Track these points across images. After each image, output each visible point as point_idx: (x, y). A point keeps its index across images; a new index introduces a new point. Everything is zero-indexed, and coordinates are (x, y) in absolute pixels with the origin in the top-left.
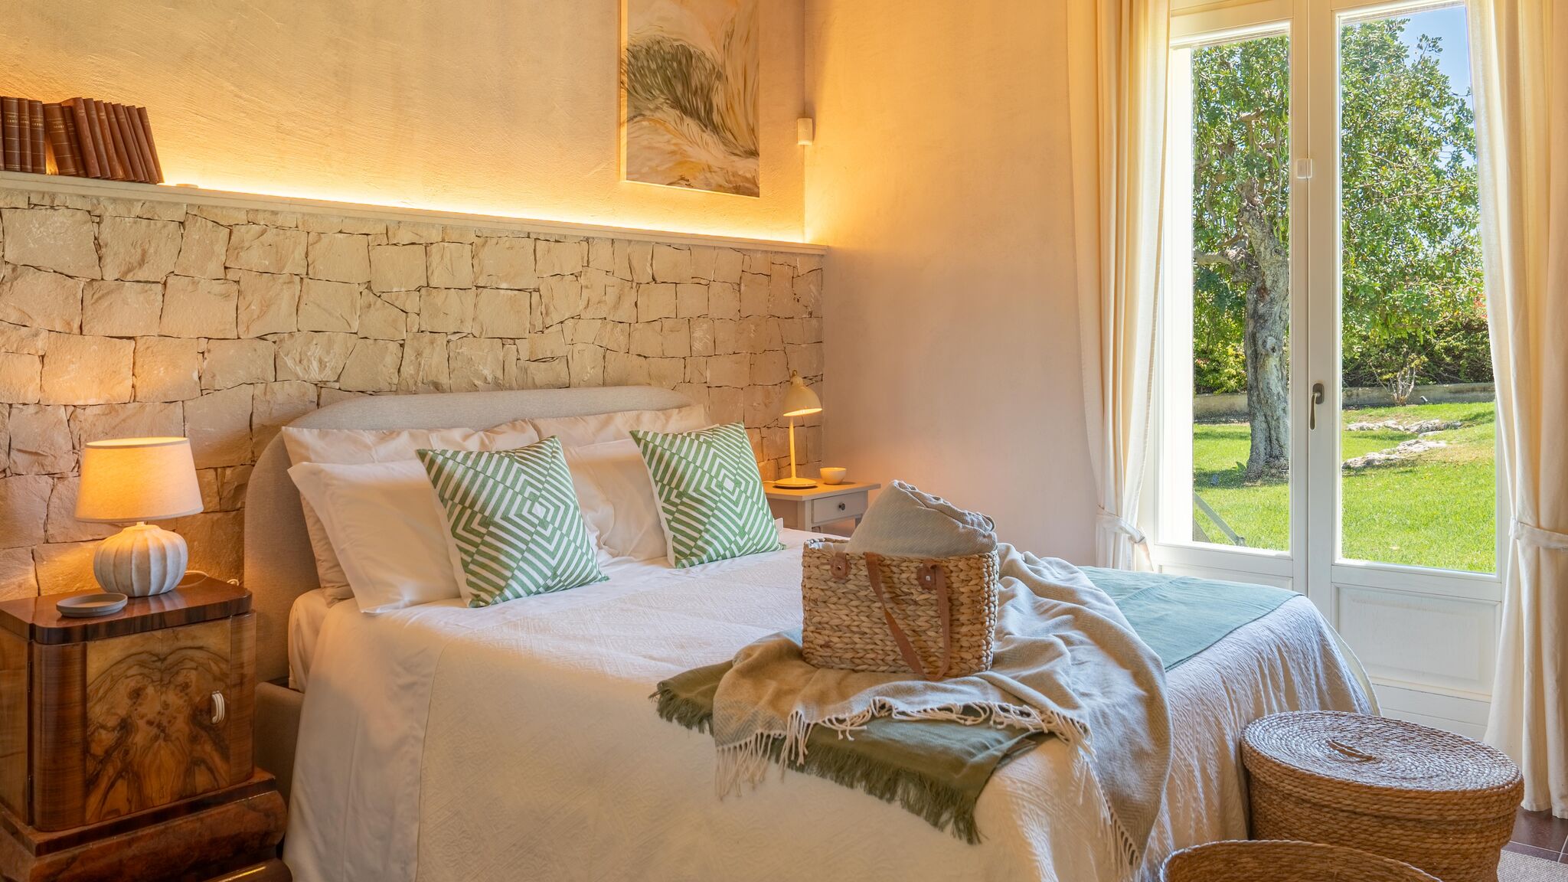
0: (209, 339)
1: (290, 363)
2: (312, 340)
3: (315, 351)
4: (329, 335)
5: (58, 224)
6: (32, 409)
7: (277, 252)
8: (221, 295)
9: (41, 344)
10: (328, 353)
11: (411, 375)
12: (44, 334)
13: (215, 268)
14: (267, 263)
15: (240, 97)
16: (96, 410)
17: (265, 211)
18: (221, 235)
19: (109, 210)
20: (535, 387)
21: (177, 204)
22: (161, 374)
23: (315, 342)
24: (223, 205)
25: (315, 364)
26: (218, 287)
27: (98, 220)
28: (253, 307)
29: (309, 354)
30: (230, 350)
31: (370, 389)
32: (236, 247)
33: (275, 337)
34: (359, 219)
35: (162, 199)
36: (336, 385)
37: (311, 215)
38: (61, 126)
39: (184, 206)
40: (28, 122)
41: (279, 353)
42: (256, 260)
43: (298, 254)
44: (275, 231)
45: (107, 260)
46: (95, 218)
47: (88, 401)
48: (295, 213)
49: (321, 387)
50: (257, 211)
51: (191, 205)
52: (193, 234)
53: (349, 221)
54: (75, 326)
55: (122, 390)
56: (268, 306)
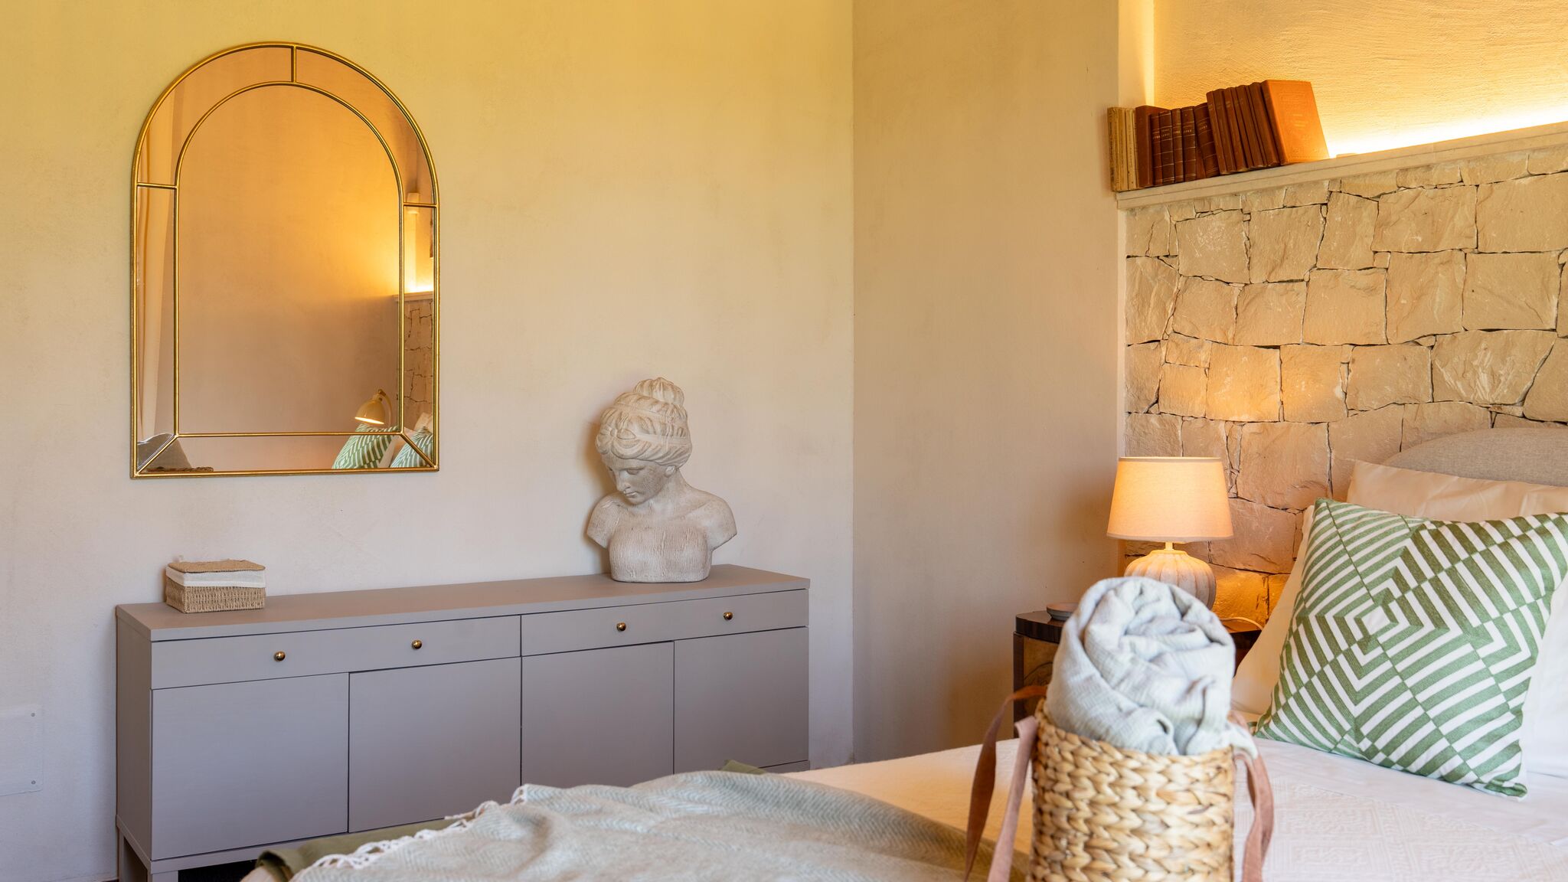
0: (1355, 345)
1: (1447, 376)
2: (1480, 343)
3: (1485, 358)
4: (1508, 334)
5: (1216, 229)
6: (1200, 423)
7: (1433, 222)
8: (1365, 289)
9: (1203, 356)
10: (1504, 361)
12: (1208, 345)
13: (1359, 254)
14: (1420, 239)
15: (1439, 16)
16: (1252, 428)
17: (1416, 167)
18: (1365, 214)
19: (1256, 204)
21: (1316, 183)
22: (1303, 389)
23: (1483, 346)
24: (1365, 171)
25: (1484, 379)
26: (1364, 279)
27: (1248, 217)
28: (1403, 302)
29: (1475, 363)
30: (1374, 359)
32: (1381, 225)
33: (1431, 341)
34: (1554, 148)
35: (1300, 180)
36: (1518, 411)
37: (1478, 159)
38: (1203, 127)
39: (1326, 183)
40: (1182, 131)
41: (1437, 364)
42: (1408, 236)
43: (1461, 220)
44: (1431, 192)
45: (1254, 261)
46: (1247, 215)
47: (1245, 418)
48: (1454, 161)
49: (1495, 413)
50: (1407, 170)
51: (1333, 180)
52: (1336, 216)
53: (1541, 155)
54: (1230, 336)
55: (1270, 406)
56: (1419, 298)
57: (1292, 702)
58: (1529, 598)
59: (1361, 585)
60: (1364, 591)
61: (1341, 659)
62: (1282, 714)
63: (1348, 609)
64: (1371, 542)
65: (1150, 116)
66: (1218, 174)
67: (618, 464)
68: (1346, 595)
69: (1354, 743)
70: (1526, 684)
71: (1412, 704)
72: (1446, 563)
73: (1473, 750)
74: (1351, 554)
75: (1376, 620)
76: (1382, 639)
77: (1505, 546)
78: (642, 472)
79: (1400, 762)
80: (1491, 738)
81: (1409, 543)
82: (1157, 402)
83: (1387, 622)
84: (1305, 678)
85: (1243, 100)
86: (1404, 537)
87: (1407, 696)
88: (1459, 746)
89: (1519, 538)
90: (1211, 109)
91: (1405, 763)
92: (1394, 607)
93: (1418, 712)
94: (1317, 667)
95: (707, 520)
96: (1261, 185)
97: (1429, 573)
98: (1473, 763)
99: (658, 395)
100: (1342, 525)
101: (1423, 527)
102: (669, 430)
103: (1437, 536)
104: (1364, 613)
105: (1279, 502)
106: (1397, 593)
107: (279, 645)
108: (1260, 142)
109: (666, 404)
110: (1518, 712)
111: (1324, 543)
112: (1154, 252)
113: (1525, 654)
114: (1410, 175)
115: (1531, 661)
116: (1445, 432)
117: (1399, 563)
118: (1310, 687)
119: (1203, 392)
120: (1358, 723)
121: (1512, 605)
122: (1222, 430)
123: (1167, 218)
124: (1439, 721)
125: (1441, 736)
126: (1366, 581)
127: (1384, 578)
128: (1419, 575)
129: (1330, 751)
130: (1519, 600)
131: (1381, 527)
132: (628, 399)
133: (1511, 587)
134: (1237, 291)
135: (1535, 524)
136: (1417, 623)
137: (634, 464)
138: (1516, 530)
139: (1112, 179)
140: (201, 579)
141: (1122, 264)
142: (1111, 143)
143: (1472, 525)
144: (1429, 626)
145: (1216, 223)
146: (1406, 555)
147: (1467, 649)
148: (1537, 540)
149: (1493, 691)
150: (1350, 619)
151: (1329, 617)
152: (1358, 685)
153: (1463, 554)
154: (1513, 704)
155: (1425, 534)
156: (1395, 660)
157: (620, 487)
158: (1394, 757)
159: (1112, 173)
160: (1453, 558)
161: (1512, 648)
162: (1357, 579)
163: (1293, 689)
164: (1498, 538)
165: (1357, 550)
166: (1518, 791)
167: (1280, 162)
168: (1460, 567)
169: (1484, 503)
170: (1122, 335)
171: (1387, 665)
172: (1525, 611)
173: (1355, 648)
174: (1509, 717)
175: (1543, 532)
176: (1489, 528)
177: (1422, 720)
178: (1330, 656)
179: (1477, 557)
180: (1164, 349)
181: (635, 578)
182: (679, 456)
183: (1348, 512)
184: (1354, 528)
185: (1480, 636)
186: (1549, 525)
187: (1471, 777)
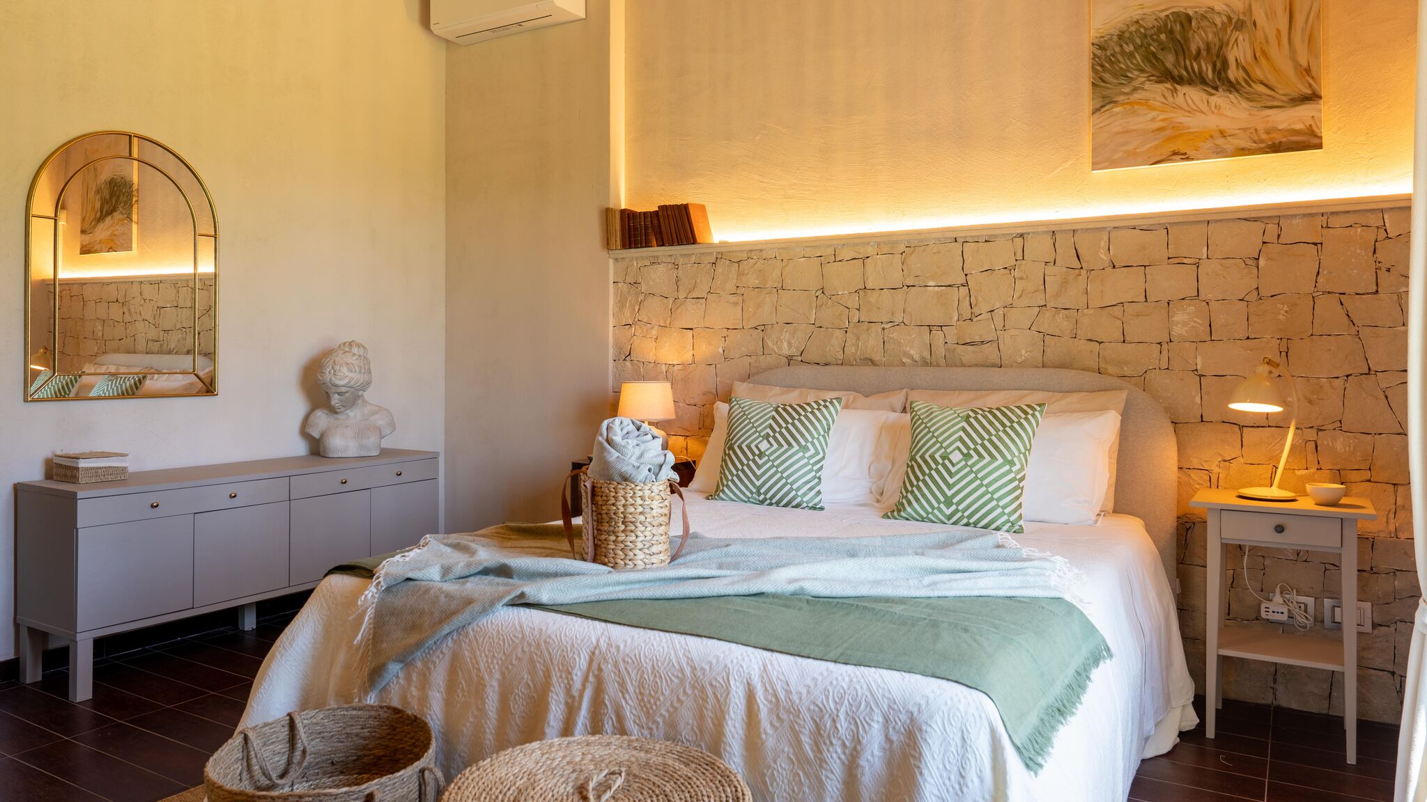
0: (728, 329)
1: (770, 344)
2: (783, 329)
3: (786, 336)
4: (795, 325)
5: (661, 271)
6: (652, 365)
7: (763, 274)
8: (733, 303)
9: (654, 332)
10: (793, 337)
11: (853, 353)
12: (656, 327)
13: (730, 287)
14: (758, 282)
15: (763, 182)
16: (680, 367)
17: (756, 250)
18: (733, 269)
19: (681, 261)
20: (963, 365)
21: (710, 253)
22: (704, 349)
23: (785, 330)
24: (733, 250)
25: (785, 345)
26: (732, 299)
28: (750, 309)
29: (782, 338)
30: (738, 334)
31: (822, 361)
32: (740, 274)
33: (762, 328)
34: (814, 247)
35: (703, 252)
36: (800, 359)
37: (783, 248)
38: (656, 222)
39: (715, 254)
40: (645, 222)
41: (765, 338)
42: (753, 280)
43: (775, 274)
44: (762, 261)
45: (680, 287)
46: (676, 266)
47: (675, 363)
48: (773, 249)
49: (790, 359)
50: (752, 250)
51: (718, 253)
52: (720, 269)
53: (809, 249)
54: (668, 323)
55: (688, 357)
56: (757, 308)
57: (730, 483)
58: (822, 433)
59: (756, 431)
60: (758, 434)
61: (751, 463)
62: (725, 489)
63: (752, 442)
64: (758, 414)
65: (628, 214)
66: (663, 245)
67: (334, 389)
68: (750, 436)
69: (757, 497)
70: (822, 467)
71: (781, 478)
72: (790, 421)
73: (805, 494)
74: (750, 419)
75: (764, 446)
76: (767, 453)
77: (812, 413)
78: (347, 394)
79: (775, 503)
80: (811, 489)
81: (774, 413)
82: (630, 354)
83: (769, 446)
84: (735, 473)
85: (676, 211)
86: (772, 411)
87: (779, 475)
88: (800, 493)
89: (817, 409)
90: (660, 214)
91: (778, 503)
92: (771, 439)
93: (784, 481)
94: (740, 467)
95: (380, 420)
96: (684, 252)
97: (784, 425)
98: (805, 499)
99: (355, 350)
100: (744, 407)
101: (779, 407)
102: (363, 370)
103: (785, 410)
104: (759, 443)
105: (692, 402)
106: (772, 434)
107: (153, 499)
108: (685, 231)
109: (360, 356)
110: (819, 478)
111: (737, 415)
112: (628, 280)
113: (821, 455)
114: (753, 253)
115: (823, 458)
116: (769, 368)
117: (771, 421)
118: (738, 476)
119: (654, 350)
120: (759, 489)
121: (816, 436)
122: (664, 368)
123: (635, 264)
124: (792, 484)
125: (793, 490)
126: (758, 430)
127: (765, 428)
128: (780, 426)
129: (746, 502)
130: (819, 434)
131: (761, 407)
132: (338, 352)
133: (816, 429)
134: (671, 302)
135: (823, 403)
136: (780, 445)
137: (343, 389)
138: (816, 407)
139: (608, 244)
140: (90, 462)
141: (611, 285)
142: (607, 225)
143: (797, 405)
144: (786, 446)
145: (661, 269)
146: (774, 418)
147: (801, 454)
148: (824, 410)
149: (811, 470)
150: (753, 446)
151: (744, 446)
152: (759, 473)
153: (797, 417)
154: (818, 475)
155: (780, 409)
156: (773, 461)
157: (333, 403)
158: (774, 501)
159: (608, 240)
160: (793, 418)
161: (817, 453)
162: (754, 429)
163: (730, 478)
164: (809, 410)
165: (752, 417)
166: (822, 509)
167: (694, 242)
168: (796, 422)
169: (793, 397)
170: (611, 321)
171: (770, 463)
172: (821, 438)
173: (756, 458)
174: (817, 480)
175: (826, 407)
176: (805, 406)
177: (786, 484)
178: (745, 462)
179: (802, 418)
180: (633, 329)
181: (340, 455)
182: (365, 386)
183: (746, 402)
184: (750, 408)
185: (806, 449)
186: (828, 404)
187: (805, 505)
